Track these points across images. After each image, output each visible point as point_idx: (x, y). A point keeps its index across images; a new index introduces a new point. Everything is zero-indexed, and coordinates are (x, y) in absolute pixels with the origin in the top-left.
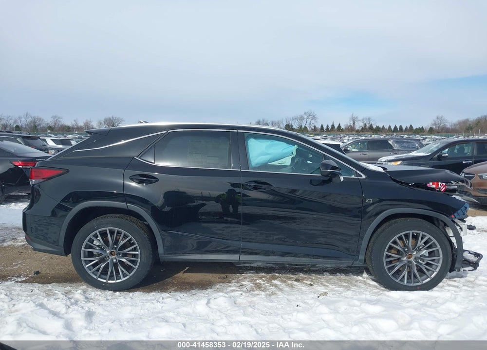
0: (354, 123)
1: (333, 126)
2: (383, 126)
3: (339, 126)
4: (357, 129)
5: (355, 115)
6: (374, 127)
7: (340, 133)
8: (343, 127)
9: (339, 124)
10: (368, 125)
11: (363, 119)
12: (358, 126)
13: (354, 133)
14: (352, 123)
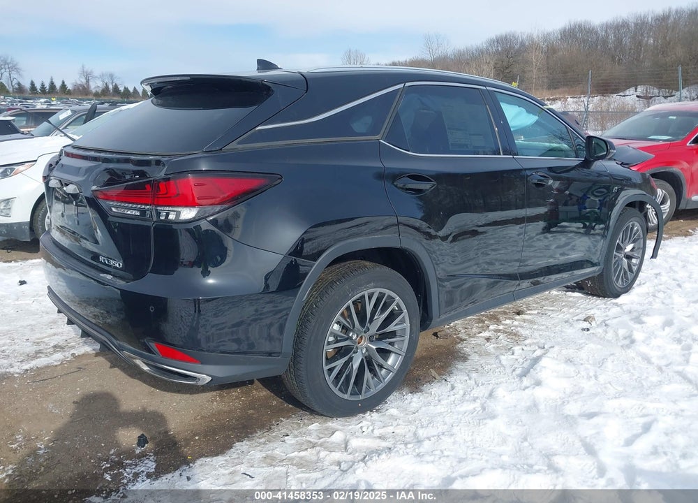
0: (88, 81)
1: (52, 85)
2: (135, 88)
3: (63, 86)
4: (94, 91)
5: (88, 68)
6: (122, 89)
7: (68, 96)
8: (70, 87)
9: (63, 82)
10: (111, 87)
11: (102, 76)
12: (96, 85)
13: (91, 97)
14: (84, 81)
